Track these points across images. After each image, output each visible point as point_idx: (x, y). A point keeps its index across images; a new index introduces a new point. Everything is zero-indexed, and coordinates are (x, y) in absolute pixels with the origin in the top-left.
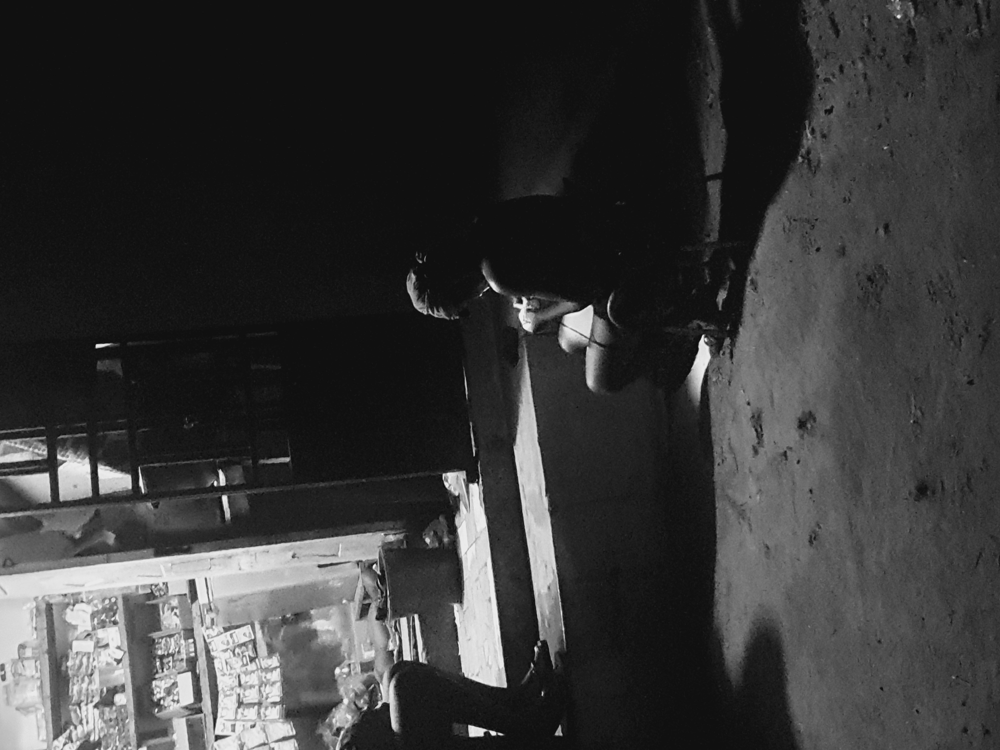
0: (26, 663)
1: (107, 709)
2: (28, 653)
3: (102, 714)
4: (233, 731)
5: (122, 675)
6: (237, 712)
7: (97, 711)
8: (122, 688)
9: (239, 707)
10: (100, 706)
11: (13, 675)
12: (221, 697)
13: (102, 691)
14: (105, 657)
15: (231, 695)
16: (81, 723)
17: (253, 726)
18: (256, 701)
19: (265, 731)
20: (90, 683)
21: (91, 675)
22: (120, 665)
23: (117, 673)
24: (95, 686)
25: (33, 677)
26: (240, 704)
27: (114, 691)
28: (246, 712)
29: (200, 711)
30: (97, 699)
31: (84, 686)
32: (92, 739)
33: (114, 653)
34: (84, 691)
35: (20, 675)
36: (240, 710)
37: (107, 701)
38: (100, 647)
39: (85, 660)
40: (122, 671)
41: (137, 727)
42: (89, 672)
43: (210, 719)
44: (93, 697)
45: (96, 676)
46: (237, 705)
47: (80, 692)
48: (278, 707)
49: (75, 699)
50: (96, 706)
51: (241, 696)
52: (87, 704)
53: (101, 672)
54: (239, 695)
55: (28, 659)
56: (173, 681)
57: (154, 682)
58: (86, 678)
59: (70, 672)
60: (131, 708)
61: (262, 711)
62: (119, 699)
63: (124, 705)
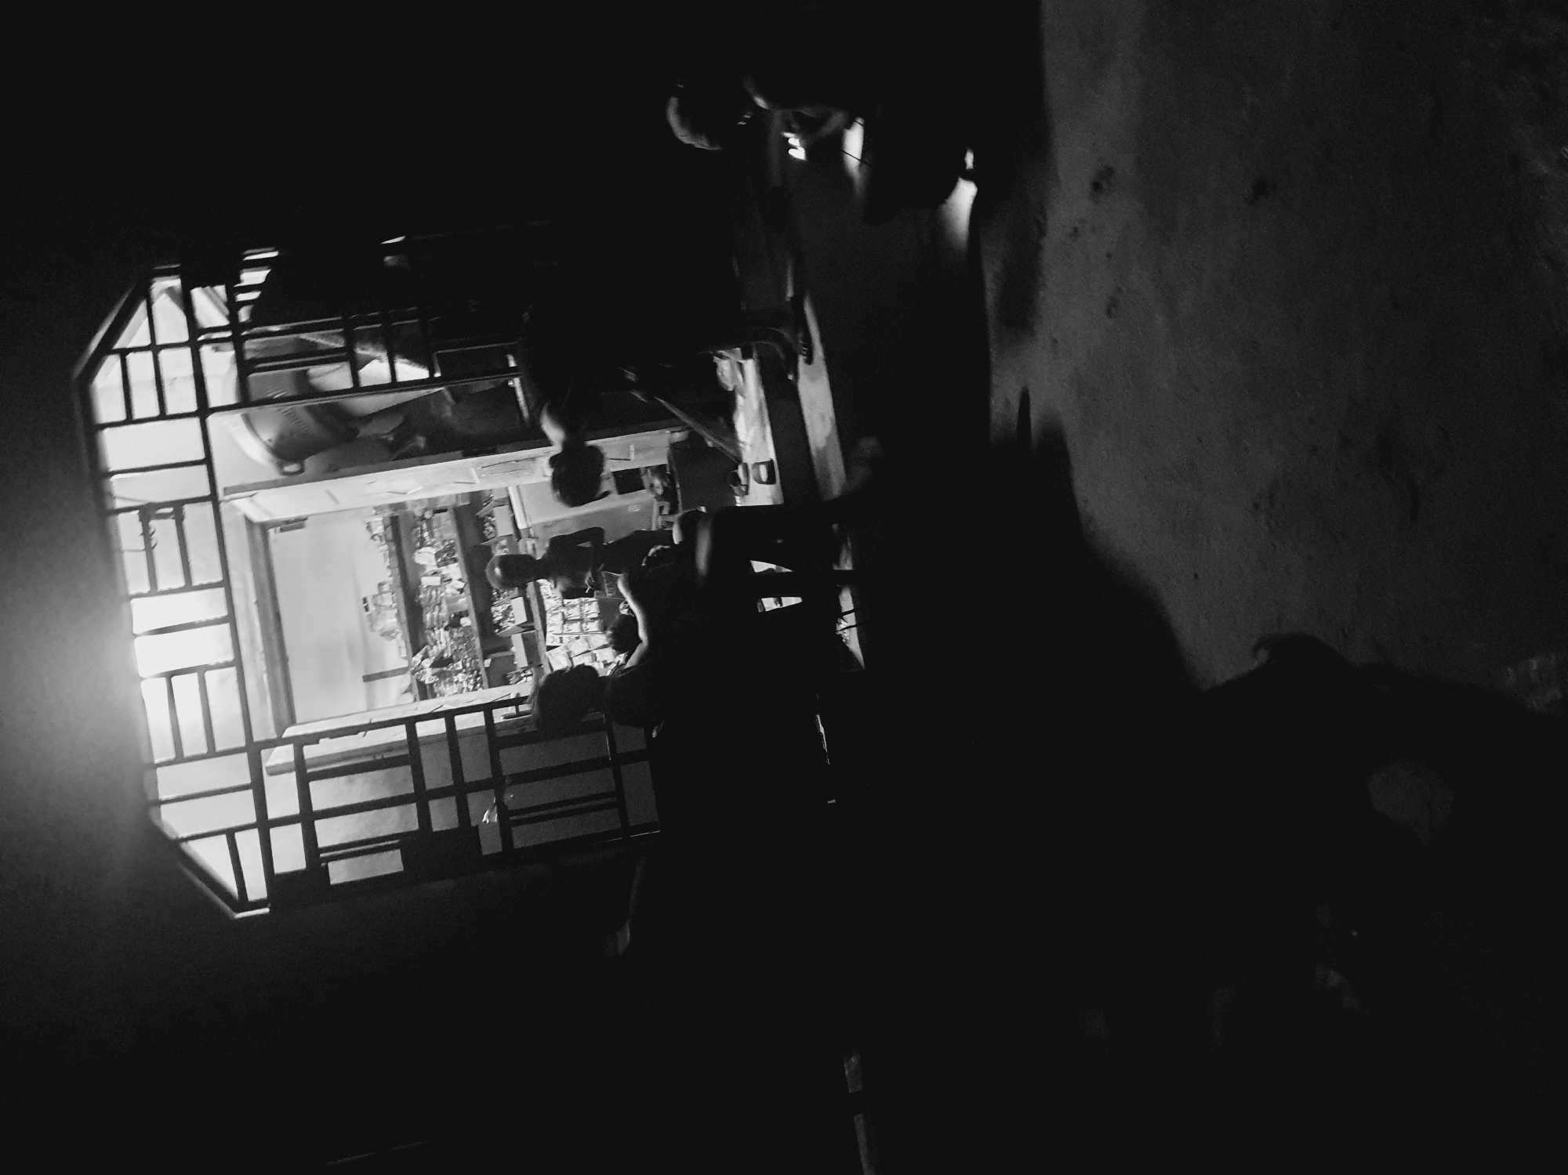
0: (384, 595)
1: (455, 630)
2: (386, 588)
3: (451, 634)
4: (561, 642)
5: (465, 602)
6: (563, 628)
7: (447, 633)
8: (465, 614)
9: (564, 624)
10: (449, 628)
11: (375, 605)
12: (548, 615)
13: (450, 618)
14: (450, 590)
15: (557, 614)
16: (436, 644)
17: (578, 638)
18: (578, 618)
19: (587, 641)
20: (440, 611)
21: (440, 604)
22: (463, 594)
23: (461, 601)
24: (444, 614)
25: (391, 606)
26: (565, 621)
27: (460, 615)
28: (570, 627)
29: (532, 628)
30: (446, 624)
31: (436, 613)
32: (445, 655)
33: (457, 584)
34: (435, 616)
35: (380, 606)
36: (565, 626)
37: (454, 623)
38: (445, 581)
39: (434, 593)
40: (464, 599)
41: (482, 645)
42: (438, 602)
43: (541, 633)
44: (444, 622)
45: (444, 606)
46: (562, 622)
47: (432, 619)
48: (596, 622)
49: (428, 624)
50: (446, 629)
51: (565, 613)
52: (439, 629)
53: (448, 601)
54: (563, 613)
55: (385, 592)
56: (508, 605)
57: (493, 609)
58: (437, 608)
59: (422, 603)
60: (475, 628)
61: (584, 625)
62: (465, 622)
63: (469, 626)
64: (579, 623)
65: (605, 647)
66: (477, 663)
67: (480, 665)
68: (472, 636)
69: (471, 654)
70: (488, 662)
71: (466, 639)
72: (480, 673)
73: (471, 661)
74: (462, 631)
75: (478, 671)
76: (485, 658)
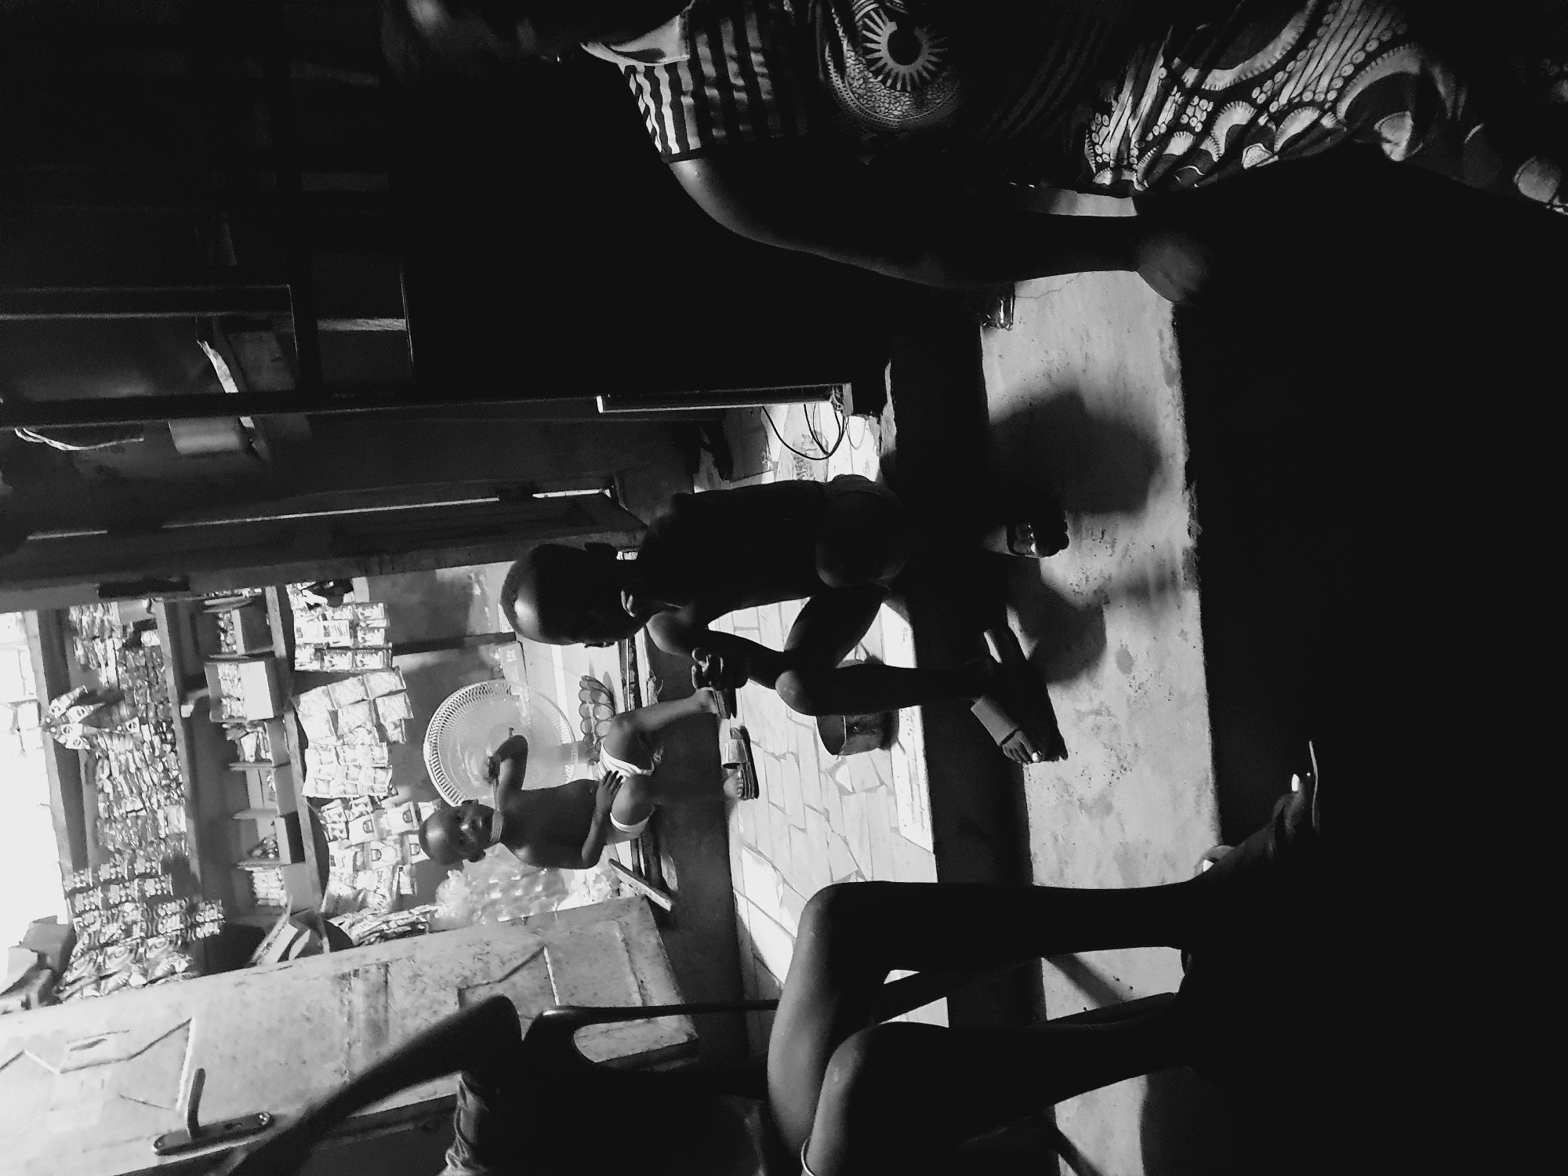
41: (177, 676)
48: (380, 653)
60: (167, 650)
61: (359, 657)
62: (149, 638)
63: (159, 647)
64: (350, 654)
65: (391, 693)
66: (169, 709)
67: (174, 714)
68: (162, 665)
69: (159, 697)
70: (187, 710)
71: (149, 671)
72: (173, 726)
73: (156, 707)
74: (144, 655)
75: (170, 723)
76: (183, 700)
